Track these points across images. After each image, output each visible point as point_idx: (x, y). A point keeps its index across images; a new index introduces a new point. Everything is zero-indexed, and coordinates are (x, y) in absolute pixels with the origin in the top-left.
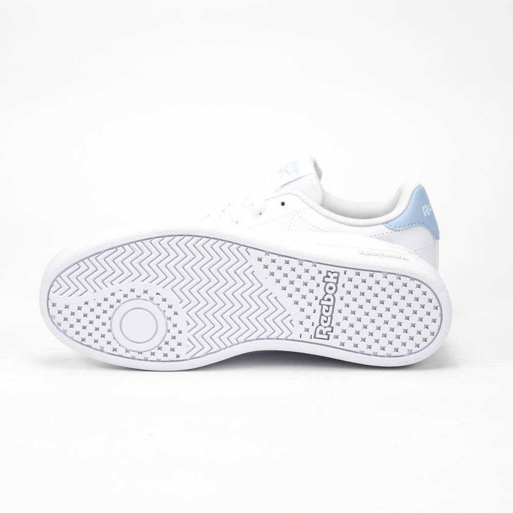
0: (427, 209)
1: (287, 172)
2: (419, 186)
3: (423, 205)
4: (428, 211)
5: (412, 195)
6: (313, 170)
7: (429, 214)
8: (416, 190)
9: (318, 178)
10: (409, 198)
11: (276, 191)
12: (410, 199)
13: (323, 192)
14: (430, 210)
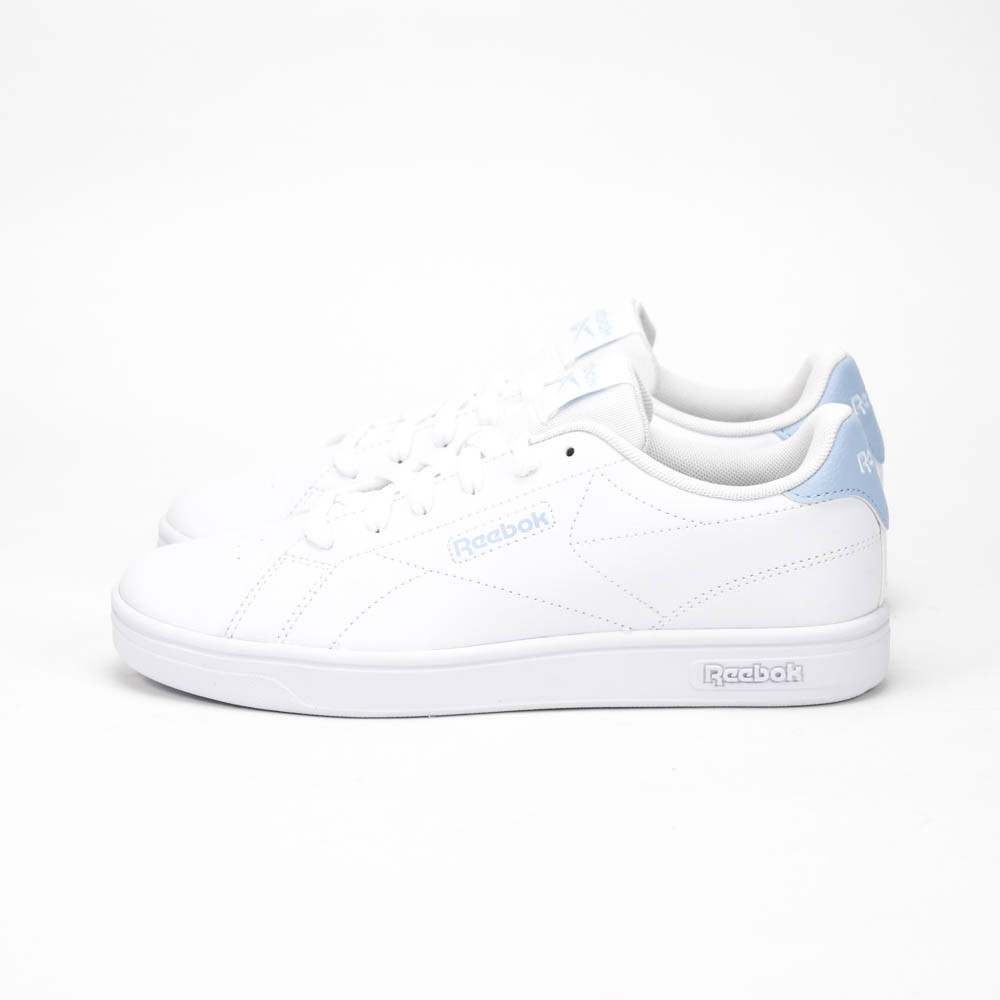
0: (861, 402)
1: (588, 330)
2: (845, 357)
3: (853, 395)
4: (863, 405)
5: (830, 375)
6: (638, 327)
7: (864, 412)
8: (839, 366)
9: (647, 343)
10: (825, 381)
11: (566, 368)
12: (828, 384)
13: (658, 369)
14: (866, 404)
